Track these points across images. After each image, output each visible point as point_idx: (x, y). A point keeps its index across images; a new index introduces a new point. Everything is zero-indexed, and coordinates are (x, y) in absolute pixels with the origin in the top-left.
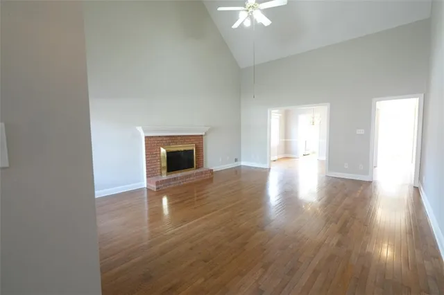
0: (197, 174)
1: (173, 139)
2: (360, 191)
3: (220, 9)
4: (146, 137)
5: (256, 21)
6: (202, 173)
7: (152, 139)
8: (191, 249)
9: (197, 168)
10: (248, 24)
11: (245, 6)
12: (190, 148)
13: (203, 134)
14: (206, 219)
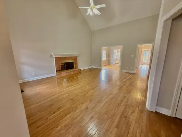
0: (75, 71)
1: (66, 58)
2: (130, 77)
3: (80, 7)
4: (55, 57)
5: (94, 13)
6: (77, 70)
7: (57, 58)
8: (68, 96)
9: (75, 68)
10: (91, 14)
11: (90, 6)
12: (72, 61)
13: (77, 56)
14: (75, 86)
